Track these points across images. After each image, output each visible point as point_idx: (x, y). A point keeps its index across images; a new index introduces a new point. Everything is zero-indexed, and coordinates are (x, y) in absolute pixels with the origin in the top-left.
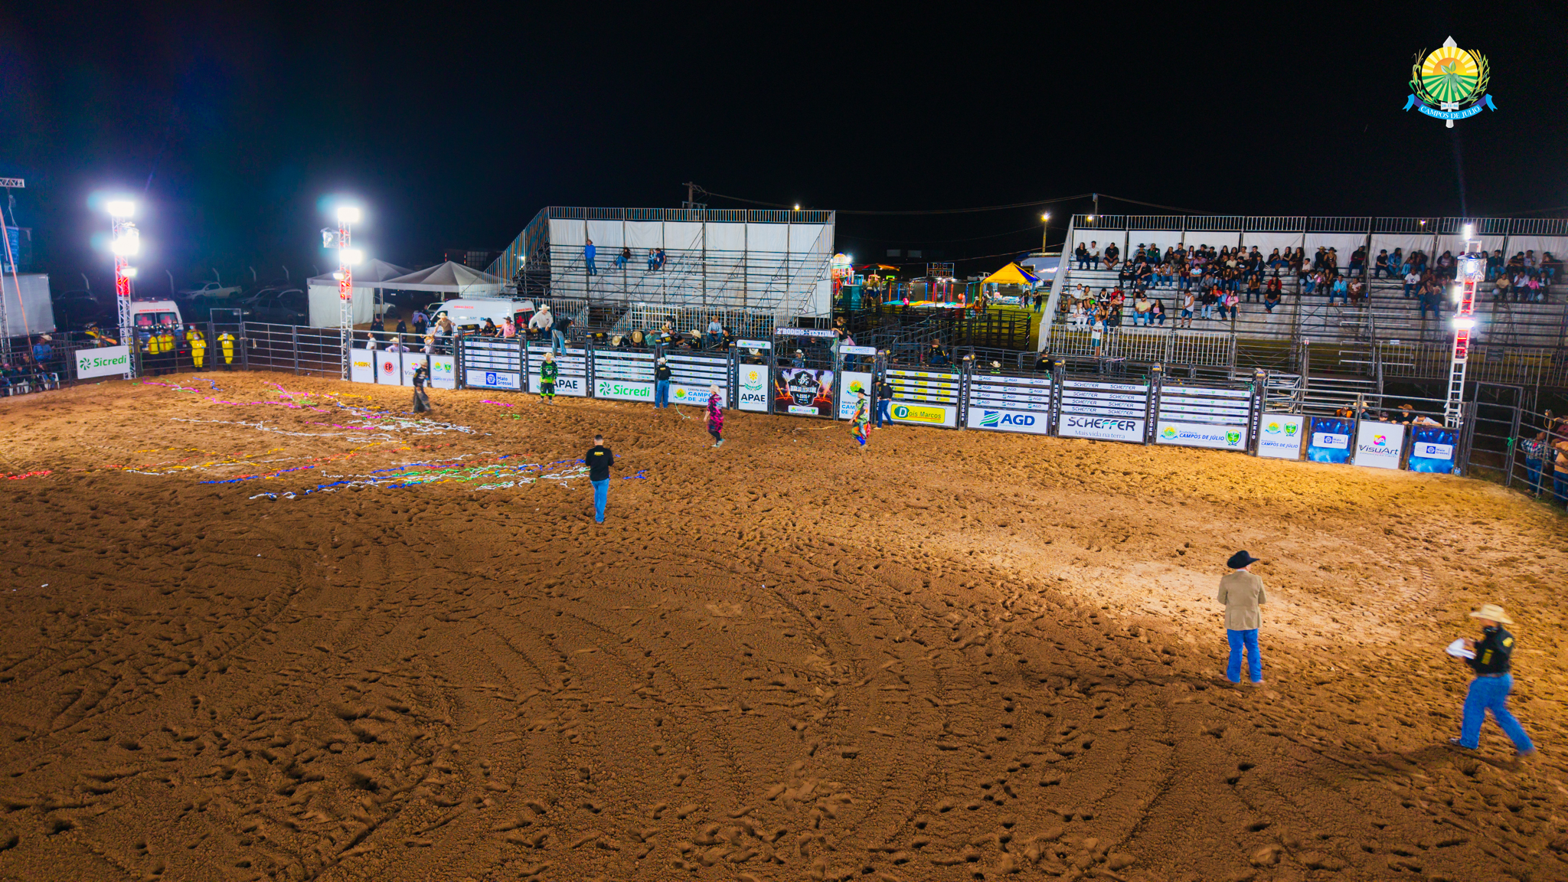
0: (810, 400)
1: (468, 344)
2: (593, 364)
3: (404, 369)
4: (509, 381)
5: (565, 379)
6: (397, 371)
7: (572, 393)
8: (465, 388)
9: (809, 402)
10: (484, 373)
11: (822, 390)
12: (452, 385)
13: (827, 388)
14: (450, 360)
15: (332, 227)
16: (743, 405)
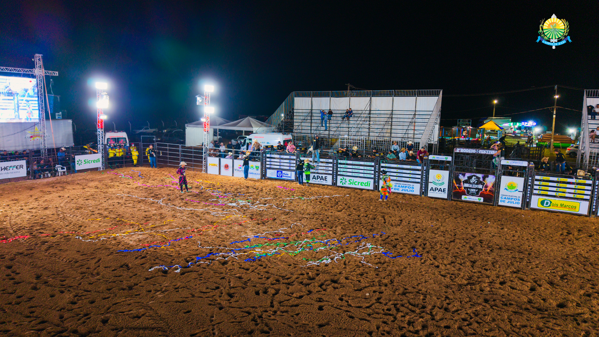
0: (477, 193)
1: (268, 155)
2: (337, 167)
3: (235, 168)
4: (289, 175)
5: (321, 175)
6: (230, 169)
7: (324, 182)
8: (265, 179)
9: (476, 194)
10: (276, 171)
11: (486, 187)
12: (259, 177)
13: (490, 185)
14: (259, 164)
15: (201, 95)
16: (431, 194)
